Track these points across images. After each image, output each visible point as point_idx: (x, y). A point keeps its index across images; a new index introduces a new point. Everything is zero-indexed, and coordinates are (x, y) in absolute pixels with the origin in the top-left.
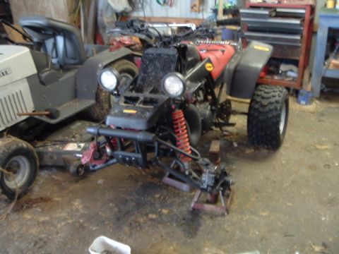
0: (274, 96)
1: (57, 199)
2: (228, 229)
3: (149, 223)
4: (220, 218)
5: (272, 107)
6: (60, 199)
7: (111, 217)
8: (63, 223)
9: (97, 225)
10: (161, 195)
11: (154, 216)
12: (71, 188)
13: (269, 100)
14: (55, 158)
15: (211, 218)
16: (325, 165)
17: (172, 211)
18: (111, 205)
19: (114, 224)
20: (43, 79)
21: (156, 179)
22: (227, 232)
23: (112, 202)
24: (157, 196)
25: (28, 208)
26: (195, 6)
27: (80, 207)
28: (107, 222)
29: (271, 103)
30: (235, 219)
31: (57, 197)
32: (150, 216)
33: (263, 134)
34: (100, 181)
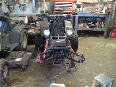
0: (75, 36)
1: (21, 78)
2: (81, 73)
3: (58, 77)
4: (76, 71)
5: (76, 39)
6: (22, 78)
7: (45, 79)
8: (30, 85)
9: (43, 82)
10: (56, 69)
11: (58, 75)
12: (23, 74)
13: (75, 37)
14: (13, 65)
15: (74, 72)
16: (91, 53)
17: (62, 73)
18: (42, 75)
19: (48, 81)
20: (3, 37)
21: (49, 65)
22: (81, 74)
23: (42, 74)
24: (55, 69)
25: (13, 84)
26: (34, 11)
27: (32, 79)
28: (45, 81)
29: (75, 38)
30: (80, 70)
31: (20, 78)
32: (57, 75)
33: (74, 47)
34: (32, 69)
